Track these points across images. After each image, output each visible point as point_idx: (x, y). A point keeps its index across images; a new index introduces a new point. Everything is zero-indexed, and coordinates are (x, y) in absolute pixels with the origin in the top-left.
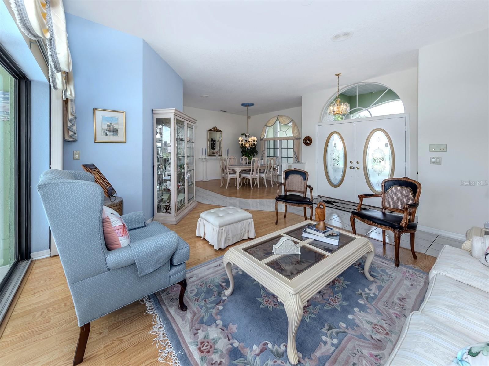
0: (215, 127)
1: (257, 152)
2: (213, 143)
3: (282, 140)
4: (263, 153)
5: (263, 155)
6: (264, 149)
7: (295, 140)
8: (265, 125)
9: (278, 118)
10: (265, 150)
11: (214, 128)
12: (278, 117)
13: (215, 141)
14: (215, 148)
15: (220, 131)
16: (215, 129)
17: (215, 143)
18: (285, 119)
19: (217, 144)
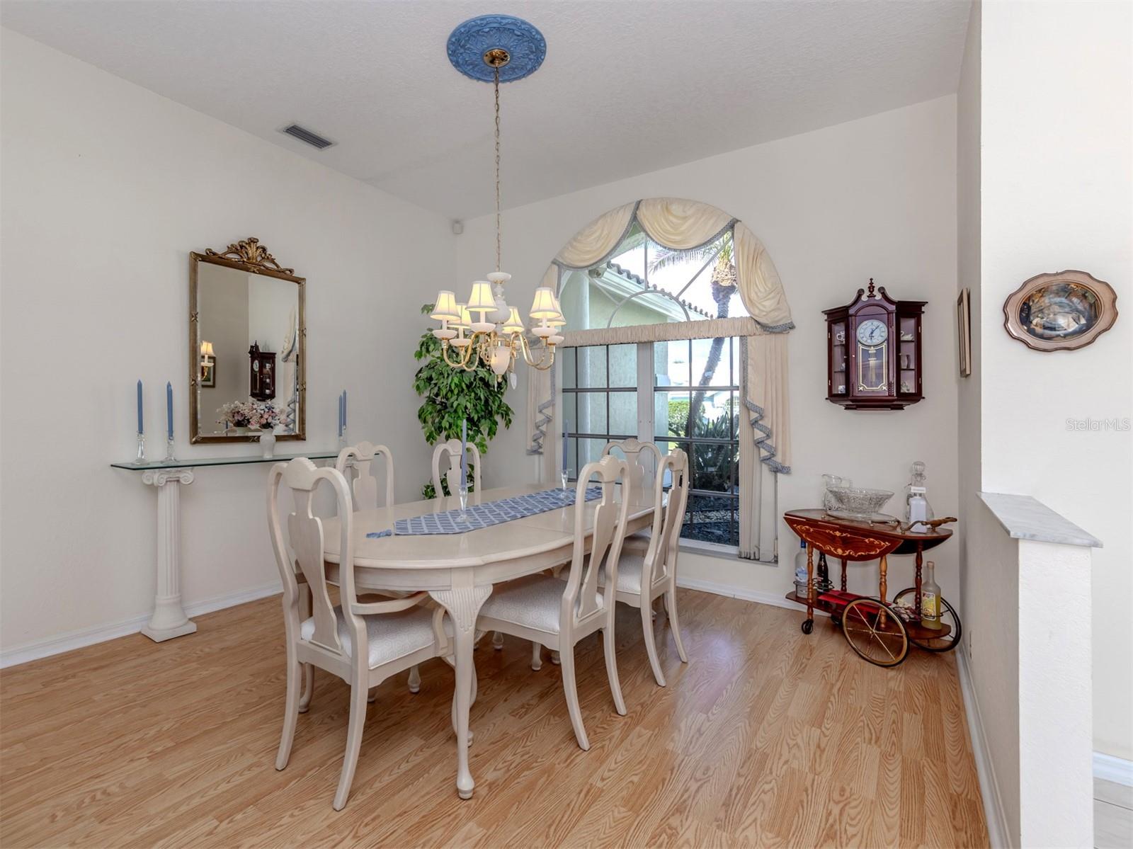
0: (253, 241)
1: (506, 413)
2: (262, 367)
3: (656, 344)
4: (540, 417)
5: (544, 428)
6: (547, 397)
7: (758, 342)
8: (554, 262)
9: (635, 218)
10: (552, 404)
11: (240, 248)
12: (637, 208)
13: (270, 357)
14: (274, 392)
15: (285, 275)
16: (252, 251)
17: (273, 369)
18: (685, 218)
19: (284, 373)
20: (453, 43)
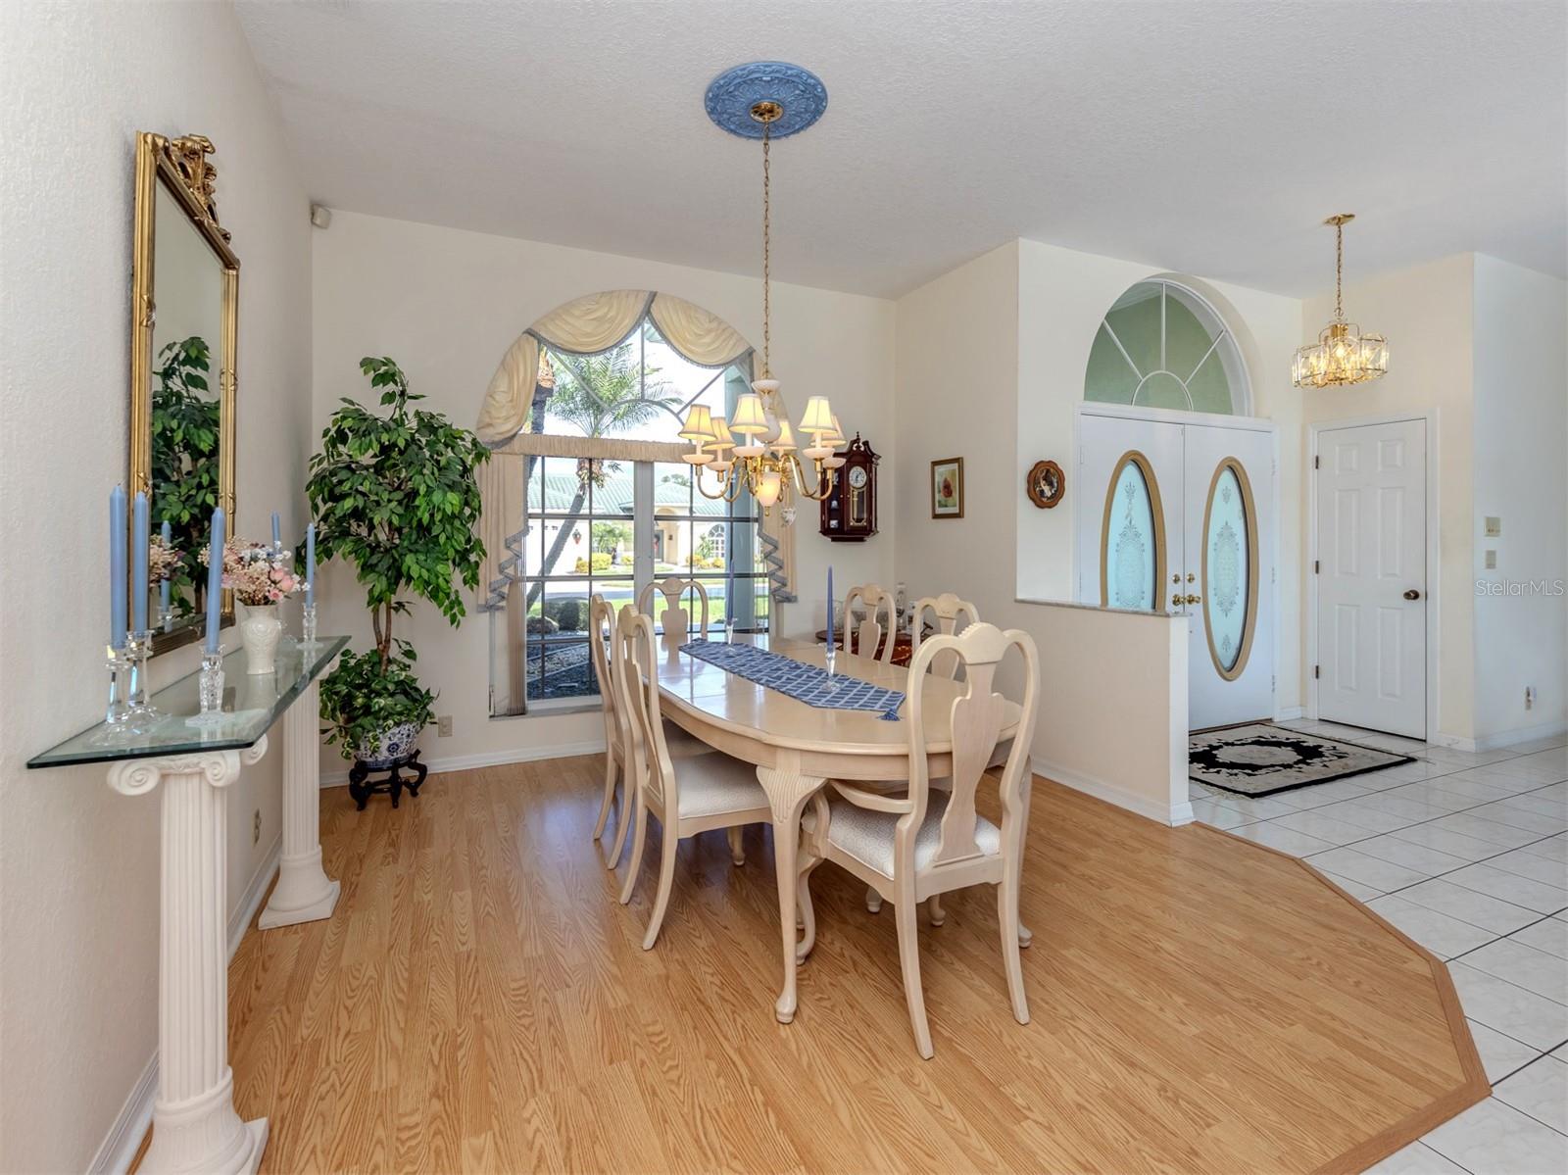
4: (507, 555)
20: (711, 100)
